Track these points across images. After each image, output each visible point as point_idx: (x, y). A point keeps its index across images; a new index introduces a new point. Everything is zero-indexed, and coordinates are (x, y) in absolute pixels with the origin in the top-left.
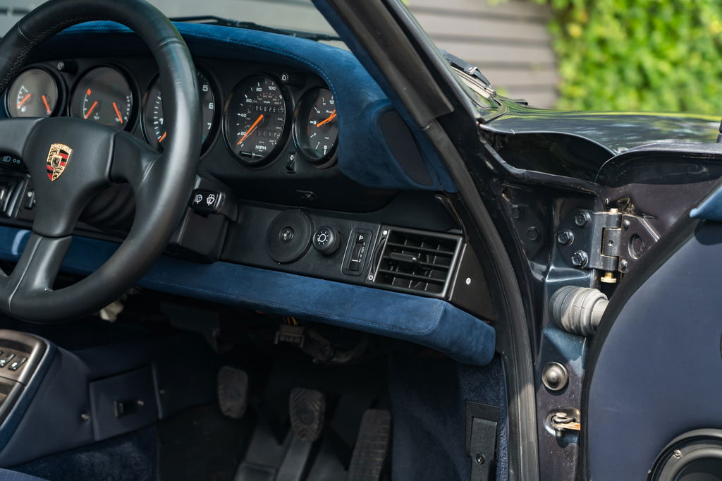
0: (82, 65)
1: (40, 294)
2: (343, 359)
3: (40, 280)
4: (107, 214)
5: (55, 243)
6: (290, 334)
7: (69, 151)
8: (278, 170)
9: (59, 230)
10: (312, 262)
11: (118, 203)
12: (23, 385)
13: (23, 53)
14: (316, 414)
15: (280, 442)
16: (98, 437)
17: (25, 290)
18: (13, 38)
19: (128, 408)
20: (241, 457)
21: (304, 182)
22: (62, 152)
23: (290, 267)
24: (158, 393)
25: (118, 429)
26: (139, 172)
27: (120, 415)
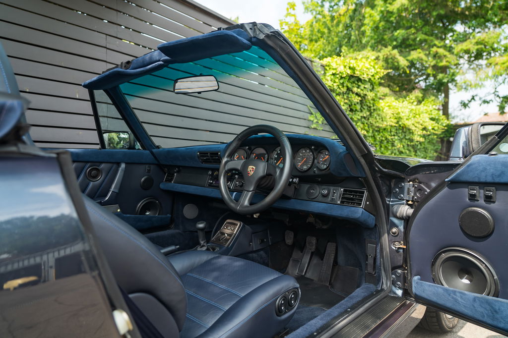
0: (253, 147)
1: (247, 206)
2: (325, 227)
3: (246, 203)
4: (264, 185)
5: (250, 193)
6: (311, 219)
7: (254, 168)
8: (311, 173)
9: (251, 189)
10: (320, 198)
11: (267, 182)
12: (235, 234)
14: (314, 244)
15: (302, 252)
16: (254, 250)
17: (242, 206)
18: (237, 139)
19: (262, 241)
20: (291, 256)
21: (318, 176)
22: (252, 168)
23: (314, 200)
24: (270, 237)
25: (260, 248)
26: (276, 172)
27: (260, 243)
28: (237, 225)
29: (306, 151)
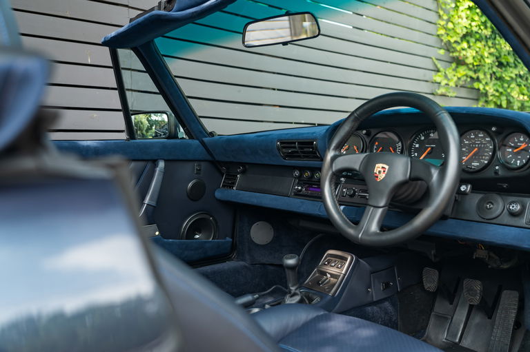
0: (373, 132)
1: (375, 234)
2: (505, 266)
3: (374, 227)
4: (403, 196)
5: (380, 210)
6: (481, 253)
7: (387, 167)
8: (489, 174)
9: (382, 203)
11: (410, 190)
12: (345, 275)
13: (357, 125)
14: (478, 292)
16: (375, 300)
17: (366, 232)
18: (352, 118)
19: (387, 286)
20: (432, 310)
21: (504, 180)
22: (383, 168)
23: (494, 221)
24: (398, 279)
25: (383, 296)
26: (430, 175)
27: (384, 289)
28: (346, 259)
29: (476, 136)
